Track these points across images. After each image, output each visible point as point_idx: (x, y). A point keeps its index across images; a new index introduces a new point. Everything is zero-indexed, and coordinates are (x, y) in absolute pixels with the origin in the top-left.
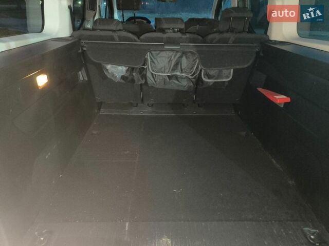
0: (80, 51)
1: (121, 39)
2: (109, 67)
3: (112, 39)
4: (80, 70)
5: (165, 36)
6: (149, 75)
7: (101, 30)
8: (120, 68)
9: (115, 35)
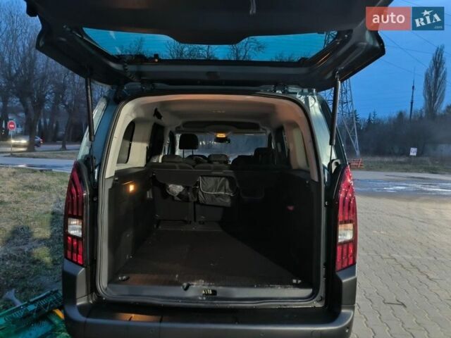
0: (151, 176)
1: (181, 167)
2: (171, 186)
3: (175, 167)
4: (148, 190)
5: (212, 166)
6: (200, 193)
7: (168, 162)
8: (179, 187)
9: (177, 165)
